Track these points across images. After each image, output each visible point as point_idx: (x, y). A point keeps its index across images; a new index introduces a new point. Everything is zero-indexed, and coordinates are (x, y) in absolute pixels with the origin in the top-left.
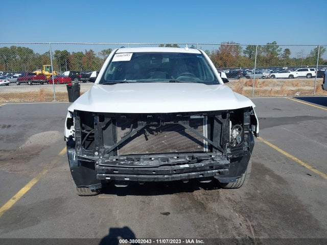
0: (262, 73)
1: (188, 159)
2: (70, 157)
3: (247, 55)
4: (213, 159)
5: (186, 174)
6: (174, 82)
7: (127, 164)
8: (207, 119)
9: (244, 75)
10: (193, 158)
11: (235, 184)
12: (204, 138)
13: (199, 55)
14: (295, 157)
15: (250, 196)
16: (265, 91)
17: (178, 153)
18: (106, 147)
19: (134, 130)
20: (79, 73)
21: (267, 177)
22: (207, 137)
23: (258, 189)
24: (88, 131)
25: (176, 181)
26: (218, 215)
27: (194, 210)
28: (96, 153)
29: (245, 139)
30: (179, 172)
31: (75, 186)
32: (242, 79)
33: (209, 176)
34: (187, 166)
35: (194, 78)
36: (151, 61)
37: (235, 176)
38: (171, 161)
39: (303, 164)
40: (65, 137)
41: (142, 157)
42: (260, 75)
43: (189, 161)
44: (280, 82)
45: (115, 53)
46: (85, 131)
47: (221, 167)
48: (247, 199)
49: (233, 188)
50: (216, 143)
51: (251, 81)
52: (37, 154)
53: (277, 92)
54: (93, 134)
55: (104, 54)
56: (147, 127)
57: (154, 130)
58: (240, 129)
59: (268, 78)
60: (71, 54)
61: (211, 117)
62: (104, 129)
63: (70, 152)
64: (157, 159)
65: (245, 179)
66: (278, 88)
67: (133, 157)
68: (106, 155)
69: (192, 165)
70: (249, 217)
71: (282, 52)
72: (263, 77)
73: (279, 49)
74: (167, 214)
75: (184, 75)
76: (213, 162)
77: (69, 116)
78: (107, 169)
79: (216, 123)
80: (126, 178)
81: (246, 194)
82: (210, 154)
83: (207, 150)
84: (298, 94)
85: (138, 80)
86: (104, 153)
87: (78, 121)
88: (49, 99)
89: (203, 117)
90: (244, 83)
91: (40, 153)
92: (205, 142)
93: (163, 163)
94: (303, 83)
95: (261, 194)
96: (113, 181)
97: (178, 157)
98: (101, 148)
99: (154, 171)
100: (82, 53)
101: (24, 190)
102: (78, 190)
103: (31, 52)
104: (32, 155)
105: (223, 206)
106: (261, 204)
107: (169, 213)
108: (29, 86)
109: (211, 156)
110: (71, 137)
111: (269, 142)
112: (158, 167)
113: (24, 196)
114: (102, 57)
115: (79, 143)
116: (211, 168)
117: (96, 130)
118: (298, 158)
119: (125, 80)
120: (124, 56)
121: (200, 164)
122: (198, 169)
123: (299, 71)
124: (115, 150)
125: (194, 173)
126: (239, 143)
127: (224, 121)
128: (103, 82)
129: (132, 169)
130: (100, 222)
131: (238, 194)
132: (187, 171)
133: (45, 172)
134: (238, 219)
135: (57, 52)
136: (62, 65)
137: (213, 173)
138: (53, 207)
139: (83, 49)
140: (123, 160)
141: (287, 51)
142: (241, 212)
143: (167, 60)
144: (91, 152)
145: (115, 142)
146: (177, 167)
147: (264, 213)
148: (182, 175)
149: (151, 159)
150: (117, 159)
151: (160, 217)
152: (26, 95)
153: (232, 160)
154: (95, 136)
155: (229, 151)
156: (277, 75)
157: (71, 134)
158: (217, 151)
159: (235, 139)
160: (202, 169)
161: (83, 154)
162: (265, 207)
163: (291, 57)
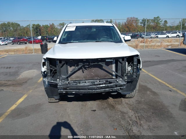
0: (151, 35)
1: (104, 82)
2: (44, 82)
3: (142, 25)
4: (117, 82)
5: (104, 90)
6: (98, 42)
7: (73, 85)
8: (114, 61)
9: (141, 36)
10: (107, 81)
11: (130, 95)
12: (113, 71)
13: (112, 26)
14: (164, 82)
15: (138, 102)
16: (152, 46)
17: (100, 79)
18: (63, 76)
19: (77, 67)
20: (46, 37)
21: (148, 92)
22: (114, 71)
23: (143, 98)
24: (53, 68)
25: (98, 93)
26: (121, 111)
27: (108, 109)
28: (58, 80)
29: (135, 71)
30: (100, 88)
31: (47, 97)
32: (139, 39)
33: (115, 90)
34: (104, 85)
35: (109, 39)
36: (86, 31)
37: (130, 91)
38: (96, 83)
39: (168, 85)
40: (42, 72)
41: (81, 81)
42: (150, 36)
43: (105, 83)
44: (161, 40)
45: (66, 27)
46: (51, 68)
47: (121, 86)
48: (136, 103)
49: (130, 98)
50: (119, 74)
51: (144, 40)
52: (26, 82)
53: (158, 46)
54: (56, 70)
55: (60, 26)
56: (83, 66)
57: (87, 68)
58: (132, 67)
59: (154, 38)
60: (42, 26)
61: (117, 60)
62: (61, 67)
63: (44, 79)
64: (89, 82)
65: (135, 93)
66: (159, 44)
67: (77, 81)
68: (63, 81)
69: (107, 85)
70: (137, 112)
71: (163, 22)
72: (151, 38)
73: (161, 20)
74: (95, 111)
75: (103, 38)
76: (117, 83)
77: (43, 61)
78: (64, 88)
79: (119, 63)
80: (73, 92)
81: (136, 101)
82: (116, 79)
83: (115, 77)
84: (170, 47)
85: (79, 41)
86: (62, 79)
87: (48, 63)
88: (30, 52)
89: (113, 60)
90: (140, 41)
91: (27, 82)
92: (113, 73)
93: (92, 84)
94: (174, 40)
95: (144, 101)
96: (67, 94)
97: (99, 81)
98: (61, 77)
99: (87, 88)
100: (48, 25)
101: (21, 100)
102: (49, 99)
103: (19, 25)
104: (24, 82)
105: (124, 107)
106: (143, 106)
107: (96, 110)
108: (18, 45)
109: (116, 80)
110: (45, 72)
111: (151, 74)
112: (89, 86)
113: (21, 103)
114: (59, 28)
115: (49, 74)
116: (116, 86)
117: (57, 68)
118: (166, 82)
119: (72, 41)
120: (71, 28)
121: (110, 84)
122: (110, 87)
123: (172, 33)
124: (67, 78)
125: (108, 89)
126: (131, 73)
127: (123, 62)
128: (60, 42)
129: (76, 87)
130: (60, 115)
131: (132, 101)
132: (104, 88)
133: (31, 91)
134: (131, 113)
135: (34, 25)
136: (37, 32)
137: (117, 89)
138: (37, 108)
139: (48, 23)
140: (72, 83)
141: (166, 22)
142: (133, 110)
143: (95, 30)
144: (55, 79)
145: (68, 74)
146: (99, 86)
147: (144, 110)
148: (101, 90)
149: (86, 82)
150: (68, 83)
151: (91, 112)
152: (17, 50)
153: (128, 82)
154: (57, 71)
155: (126, 78)
156: (160, 36)
157: (45, 70)
158: (120, 78)
159: (129, 71)
160: (112, 87)
161: (51, 80)
162: (145, 107)
163: (168, 25)
